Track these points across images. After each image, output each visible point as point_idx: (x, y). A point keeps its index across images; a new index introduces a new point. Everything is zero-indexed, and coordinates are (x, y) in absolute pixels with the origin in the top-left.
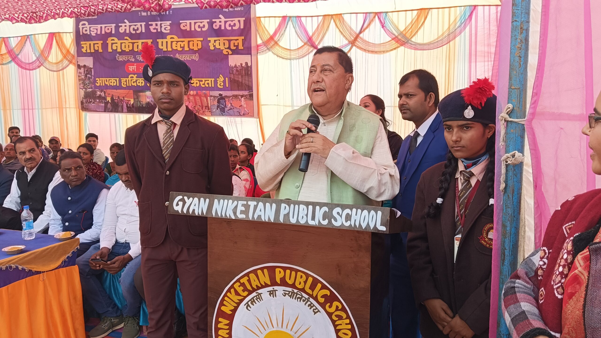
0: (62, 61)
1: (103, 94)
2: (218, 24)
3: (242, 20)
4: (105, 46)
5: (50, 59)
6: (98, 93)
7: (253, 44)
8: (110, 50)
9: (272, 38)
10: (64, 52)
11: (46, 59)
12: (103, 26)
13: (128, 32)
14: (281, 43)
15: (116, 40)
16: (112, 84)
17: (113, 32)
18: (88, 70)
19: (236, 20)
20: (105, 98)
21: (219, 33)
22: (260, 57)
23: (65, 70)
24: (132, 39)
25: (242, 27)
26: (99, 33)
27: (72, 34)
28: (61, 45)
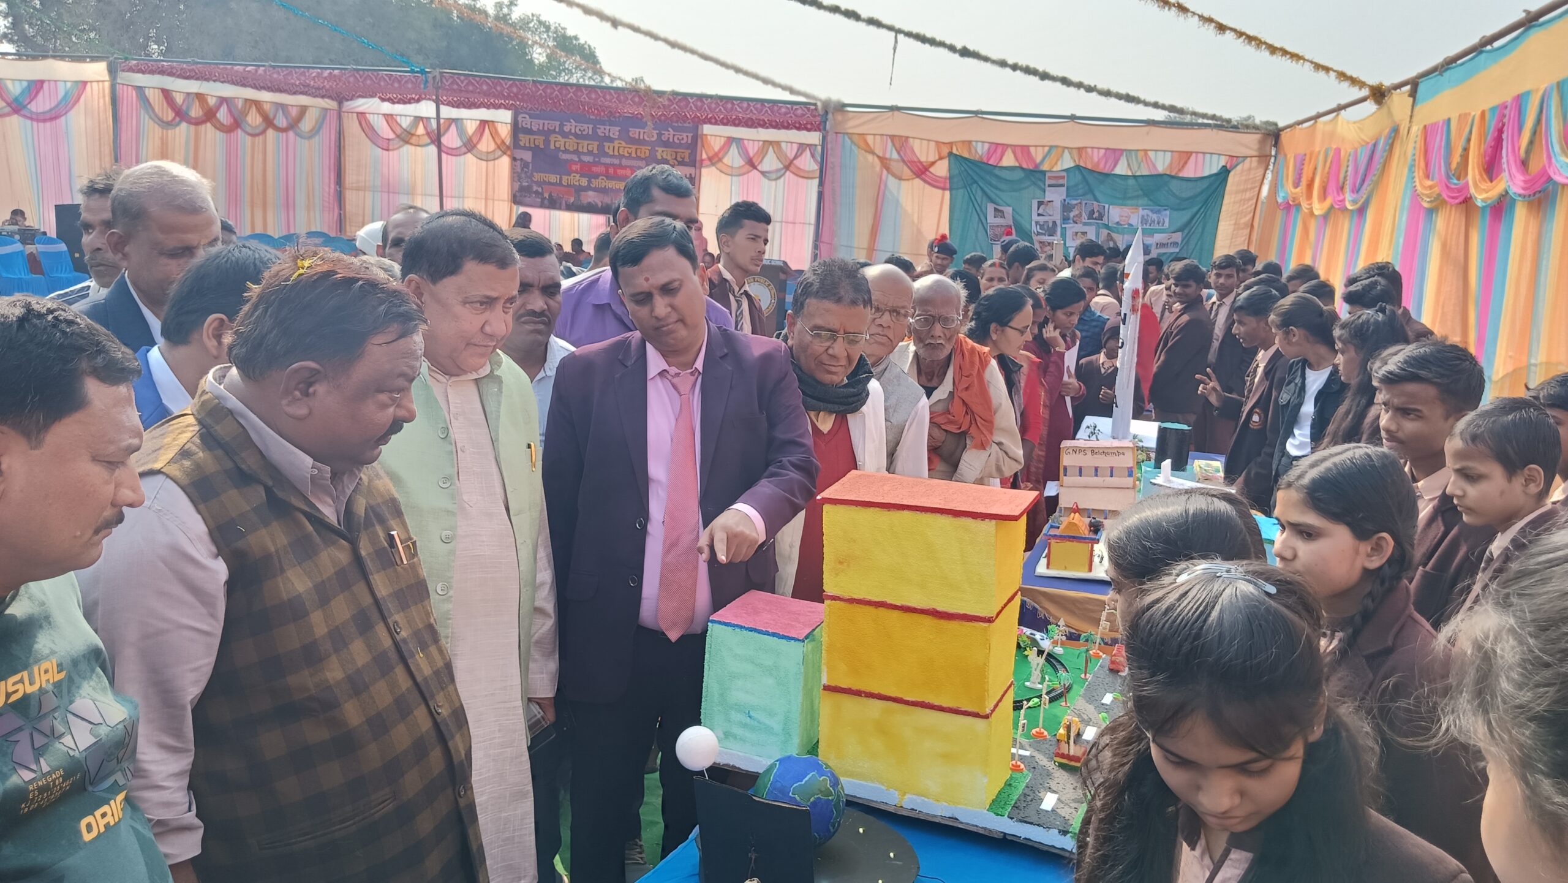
0: (494, 151)
1: (540, 190)
2: (667, 136)
3: (690, 135)
4: (547, 142)
5: (479, 146)
6: (535, 188)
7: (698, 158)
8: (552, 147)
9: (716, 154)
10: (499, 142)
11: (475, 146)
12: (546, 122)
13: (573, 131)
14: (725, 160)
15: (560, 138)
16: (552, 181)
17: (557, 130)
18: (525, 165)
19: (685, 135)
20: (542, 194)
21: (667, 144)
22: (704, 171)
23: (496, 161)
24: (577, 138)
25: (689, 142)
26: (541, 128)
27: (509, 126)
28: (494, 134)
